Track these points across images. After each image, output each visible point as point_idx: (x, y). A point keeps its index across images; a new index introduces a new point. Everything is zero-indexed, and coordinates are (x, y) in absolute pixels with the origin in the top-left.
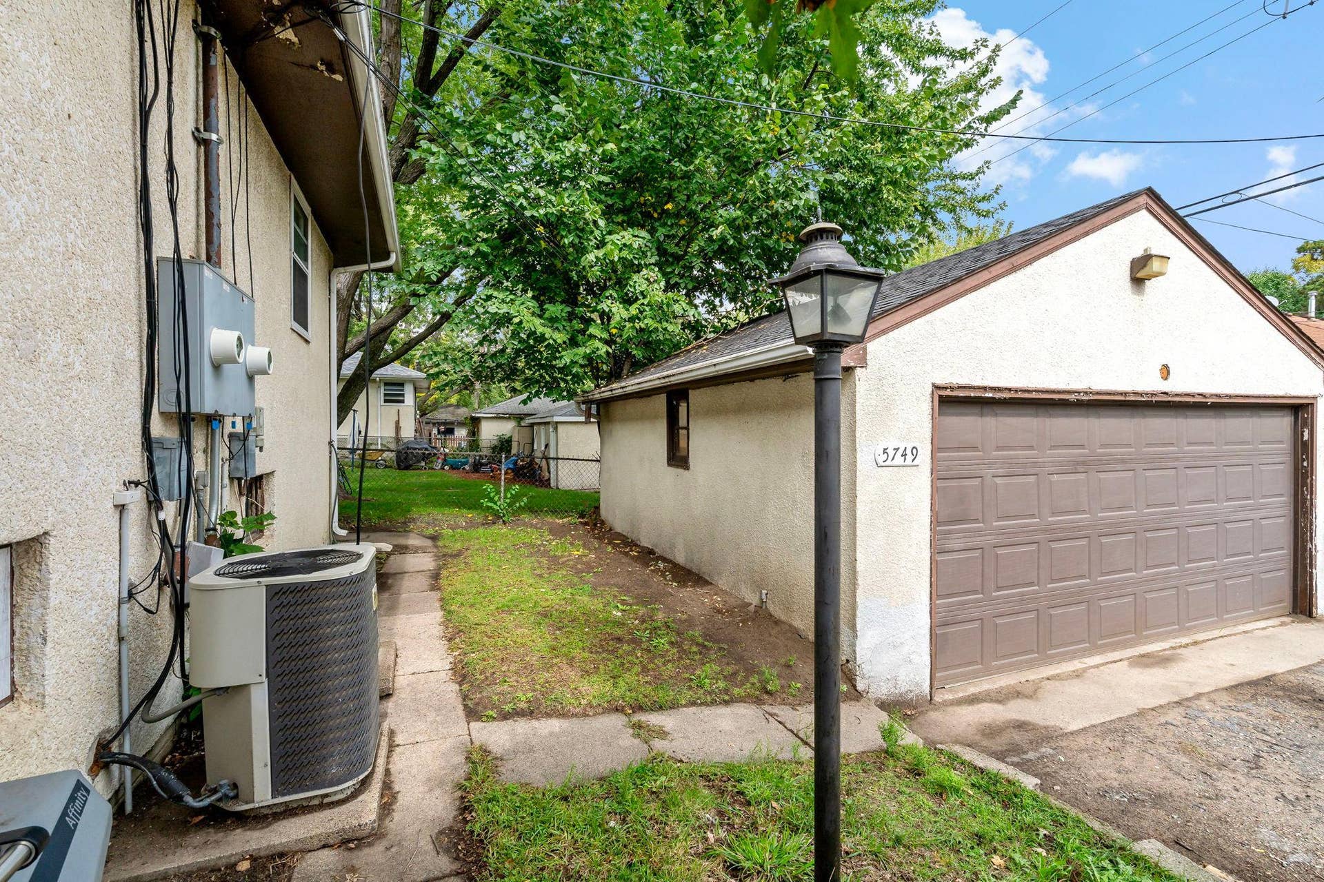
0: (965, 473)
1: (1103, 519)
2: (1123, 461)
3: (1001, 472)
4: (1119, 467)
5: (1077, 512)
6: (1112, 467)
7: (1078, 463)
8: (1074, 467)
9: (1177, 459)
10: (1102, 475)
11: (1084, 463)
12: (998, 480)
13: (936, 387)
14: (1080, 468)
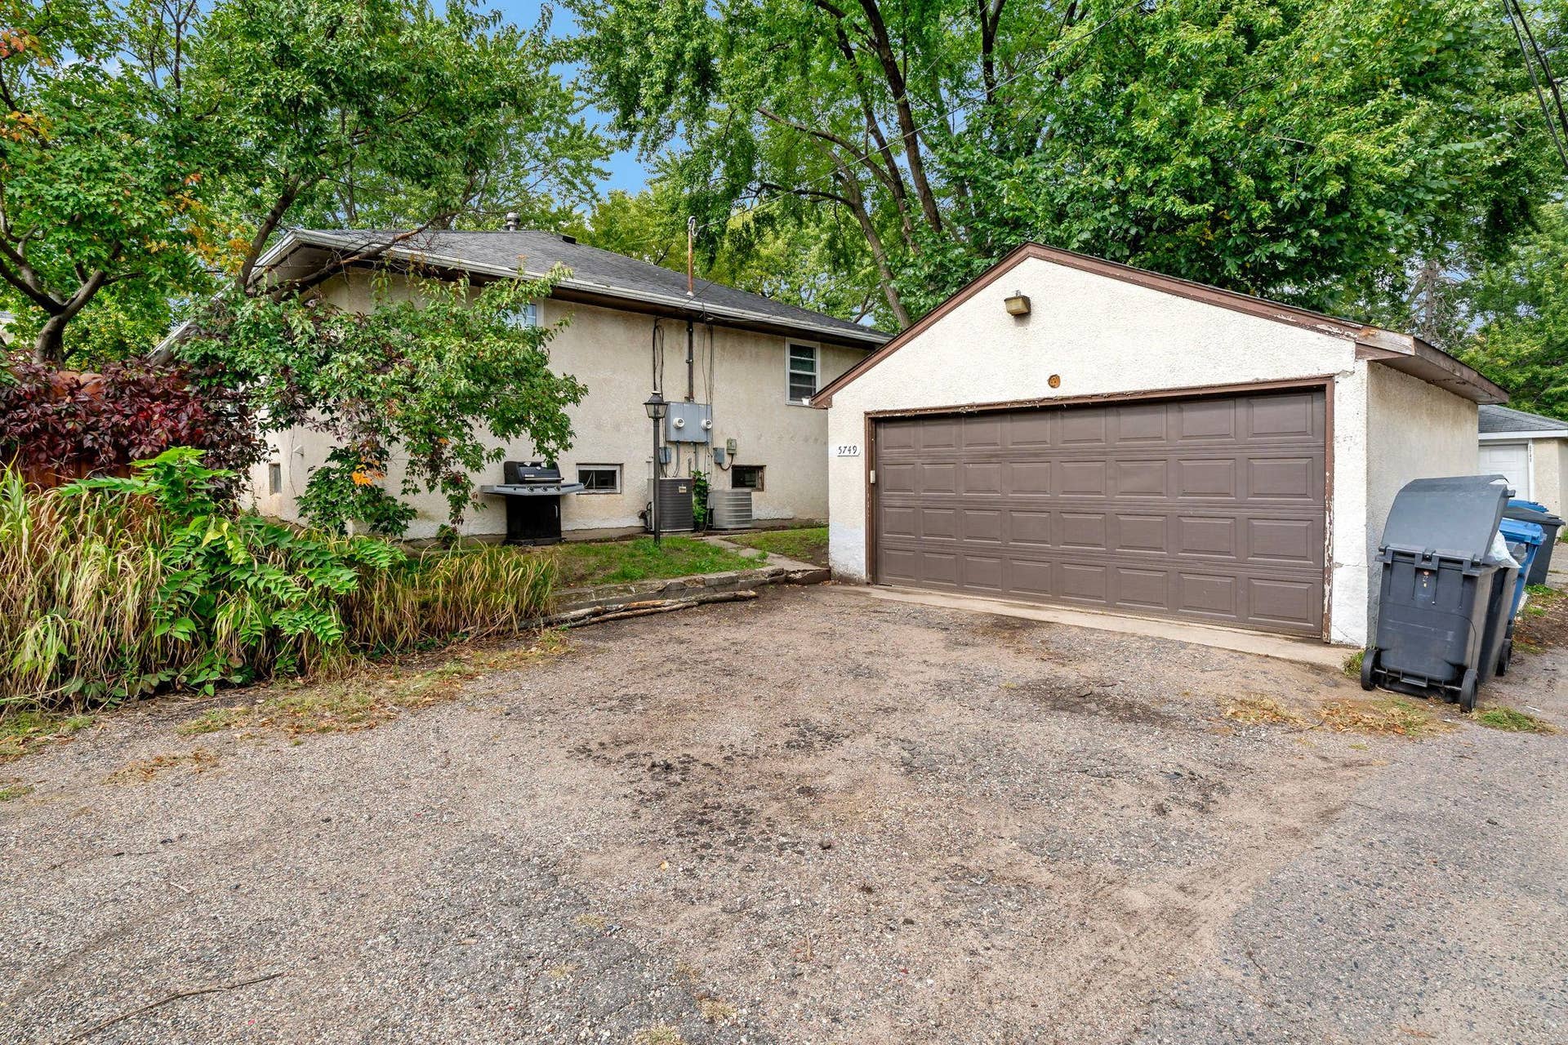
0: (902, 461)
1: (1012, 498)
2: (1036, 455)
3: (928, 461)
4: (1032, 459)
5: (989, 491)
6: (1025, 460)
7: (992, 456)
8: (989, 458)
9: (1105, 453)
10: (1014, 465)
11: (997, 456)
12: (926, 467)
13: (867, 414)
14: (994, 460)
